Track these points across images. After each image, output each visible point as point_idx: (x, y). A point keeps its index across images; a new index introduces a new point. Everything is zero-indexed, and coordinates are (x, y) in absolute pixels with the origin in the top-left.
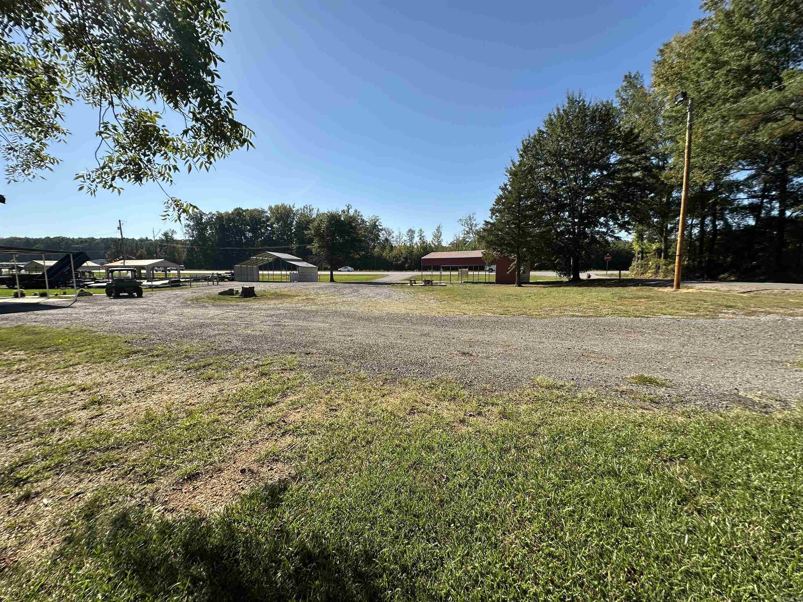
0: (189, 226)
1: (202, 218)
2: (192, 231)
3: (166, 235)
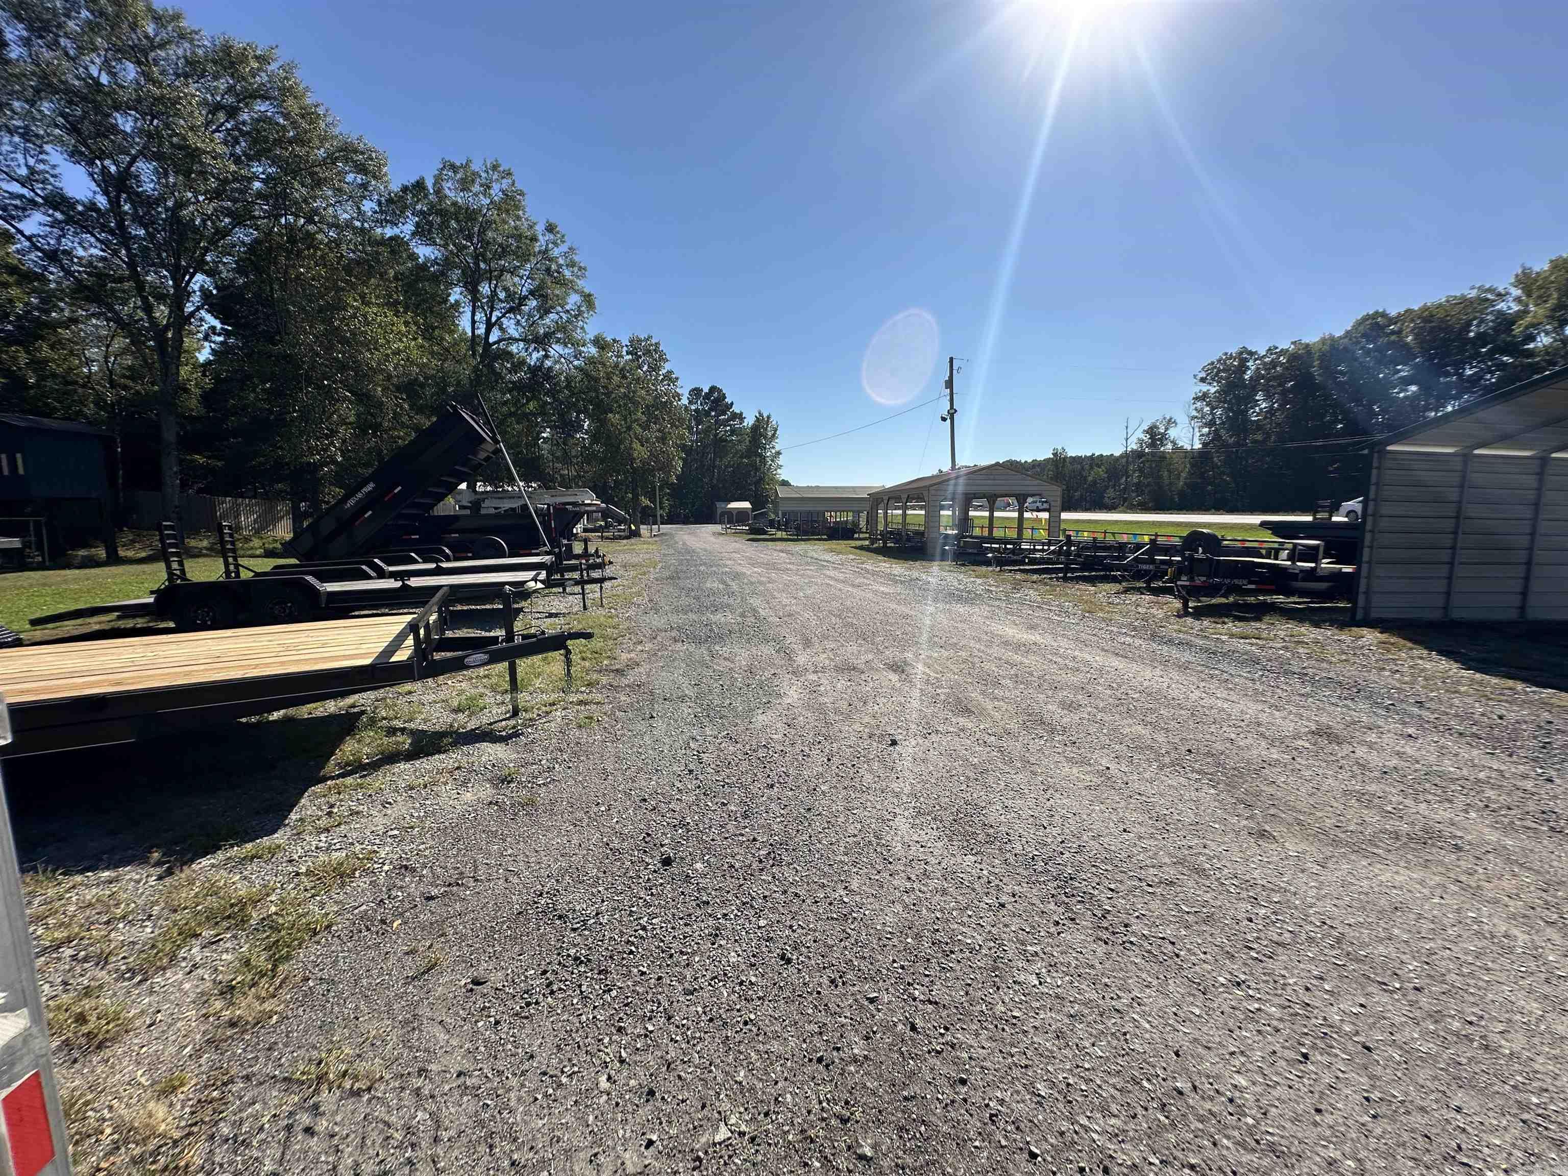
0: (1204, 397)
1: (1243, 367)
2: (1213, 409)
3: (1152, 431)
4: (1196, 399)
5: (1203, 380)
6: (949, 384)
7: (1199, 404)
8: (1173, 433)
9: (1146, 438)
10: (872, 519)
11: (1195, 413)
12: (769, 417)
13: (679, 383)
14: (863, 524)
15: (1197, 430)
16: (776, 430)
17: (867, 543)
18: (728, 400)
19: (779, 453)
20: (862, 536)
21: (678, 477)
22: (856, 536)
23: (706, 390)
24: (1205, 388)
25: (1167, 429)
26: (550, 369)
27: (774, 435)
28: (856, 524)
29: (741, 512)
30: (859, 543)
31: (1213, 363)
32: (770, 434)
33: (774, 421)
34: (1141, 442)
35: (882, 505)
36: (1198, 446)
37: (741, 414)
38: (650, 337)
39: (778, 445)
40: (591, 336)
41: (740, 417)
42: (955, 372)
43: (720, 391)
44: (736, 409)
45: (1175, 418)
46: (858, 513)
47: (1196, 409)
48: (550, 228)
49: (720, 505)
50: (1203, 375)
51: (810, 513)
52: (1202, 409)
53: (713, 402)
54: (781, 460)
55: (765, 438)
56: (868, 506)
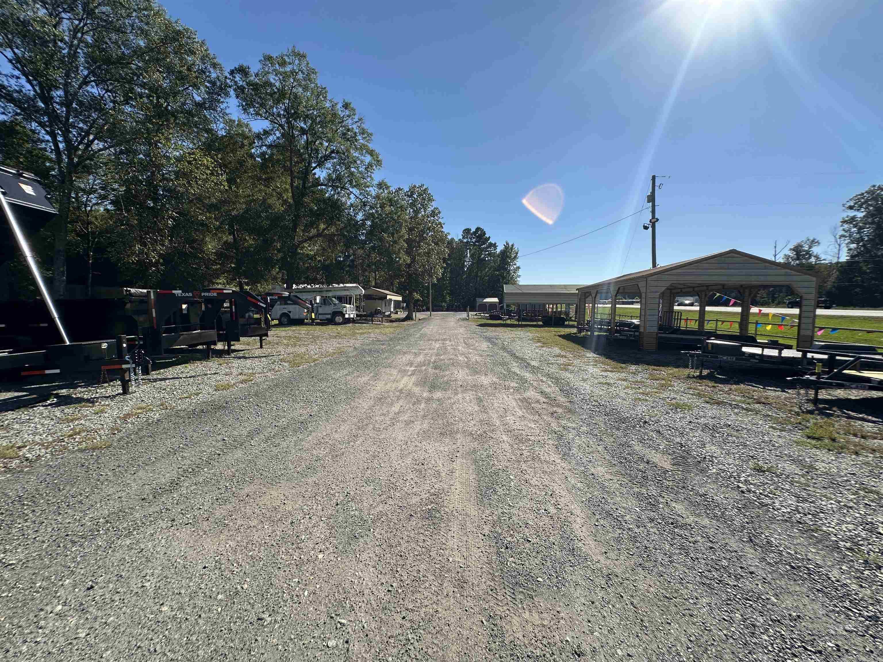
0: (852, 220)
2: (860, 229)
3: (798, 250)
4: (844, 222)
5: (851, 208)
6: (651, 198)
7: (846, 226)
8: (815, 250)
9: (792, 254)
10: (580, 311)
11: (843, 233)
12: (513, 245)
13: (440, 215)
14: (572, 314)
15: (843, 245)
16: (517, 253)
17: (575, 330)
18: (487, 236)
19: (519, 268)
20: (571, 323)
21: (438, 280)
22: (566, 323)
23: (473, 230)
24: (851, 213)
25: (810, 247)
26: (338, 200)
27: (515, 257)
28: (567, 314)
29: (492, 305)
30: (567, 331)
31: (863, 194)
32: (513, 256)
33: (516, 248)
34: (787, 257)
35: (589, 299)
36: (844, 258)
37: (495, 244)
38: (422, 185)
39: (519, 263)
40: (375, 182)
41: (495, 246)
42: (657, 188)
43: (482, 230)
44: (492, 241)
45: (818, 239)
46: (568, 305)
47: (844, 230)
48: (346, 106)
49: (479, 301)
50: (852, 203)
51: (533, 305)
52: (849, 230)
53: (477, 237)
54: (520, 272)
55: (510, 258)
56: (576, 300)
